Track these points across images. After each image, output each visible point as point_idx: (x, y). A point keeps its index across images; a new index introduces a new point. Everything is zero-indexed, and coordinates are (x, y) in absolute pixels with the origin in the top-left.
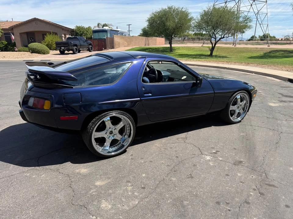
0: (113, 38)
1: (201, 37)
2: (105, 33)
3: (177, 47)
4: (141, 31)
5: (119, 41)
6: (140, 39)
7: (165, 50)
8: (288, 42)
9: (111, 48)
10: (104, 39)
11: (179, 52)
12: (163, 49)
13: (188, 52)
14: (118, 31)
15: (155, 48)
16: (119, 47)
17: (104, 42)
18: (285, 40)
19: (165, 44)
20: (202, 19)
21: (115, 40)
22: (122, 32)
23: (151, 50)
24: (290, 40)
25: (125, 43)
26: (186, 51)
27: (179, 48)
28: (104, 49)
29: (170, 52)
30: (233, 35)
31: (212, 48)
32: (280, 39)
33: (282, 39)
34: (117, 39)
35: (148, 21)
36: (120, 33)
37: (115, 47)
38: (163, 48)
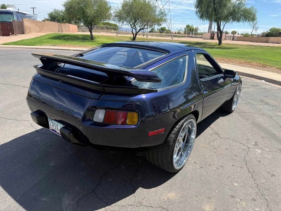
0: (23, 22)
1: (109, 26)
2: (10, 16)
3: (97, 36)
4: (48, 16)
5: (30, 26)
6: (53, 24)
7: (86, 38)
8: (180, 35)
9: (21, 34)
10: (10, 22)
11: (100, 40)
12: (82, 37)
13: (109, 41)
14: (26, 14)
15: (74, 35)
16: (30, 32)
17: (11, 26)
18: (177, 33)
19: (78, 31)
20: (123, 9)
21: (25, 25)
22: (30, 15)
23: (69, 37)
24: (181, 34)
25: (37, 29)
26: (107, 40)
27: (99, 37)
28: (12, 34)
29: (91, 40)
30: (151, 26)
31: (133, 38)
32: (174, 33)
33: (175, 33)
34: (27, 23)
35: (65, 5)
36: (28, 17)
37: (26, 32)
38: (82, 35)
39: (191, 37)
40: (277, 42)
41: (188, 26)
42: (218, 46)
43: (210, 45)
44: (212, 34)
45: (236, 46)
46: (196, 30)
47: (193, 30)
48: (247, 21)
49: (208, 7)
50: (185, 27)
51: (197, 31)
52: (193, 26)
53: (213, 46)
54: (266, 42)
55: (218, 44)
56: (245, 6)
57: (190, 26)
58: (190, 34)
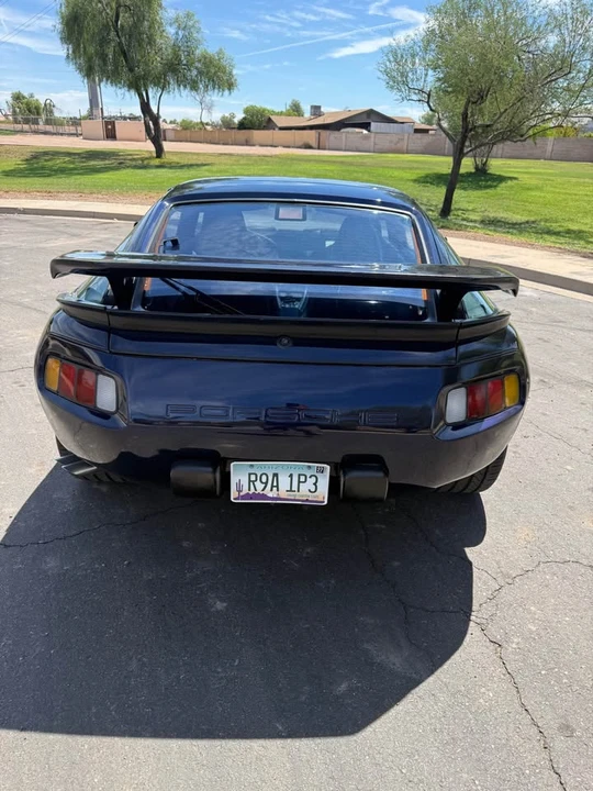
39: (45, 133)
40: (270, 143)
41: (18, 97)
42: (157, 162)
43: (134, 159)
44: (107, 123)
45: (201, 160)
46: (49, 108)
47: (37, 108)
48: (216, 91)
49: (104, 42)
50: (10, 99)
51: (51, 112)
52: (36, 97)
53: (143, 159)
54: (247, 143)
55: (155, 155)
56: (201, 47)
57: (24, 97)
58: (38, 124)
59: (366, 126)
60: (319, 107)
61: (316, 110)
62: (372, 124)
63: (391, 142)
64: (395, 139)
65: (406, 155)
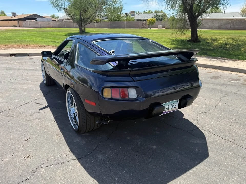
59: (35, 19)
60: (15, 13)
61: (14, 14)
62: (37, 18)
63: (46, 24)
64: (48, 23)
65: (53, 28)
